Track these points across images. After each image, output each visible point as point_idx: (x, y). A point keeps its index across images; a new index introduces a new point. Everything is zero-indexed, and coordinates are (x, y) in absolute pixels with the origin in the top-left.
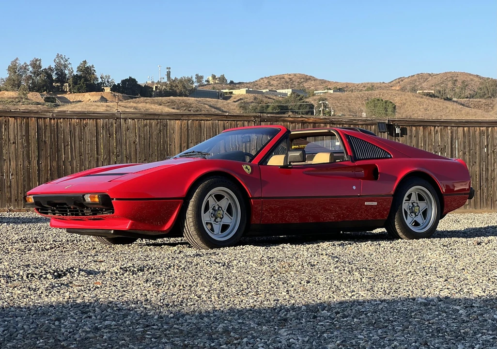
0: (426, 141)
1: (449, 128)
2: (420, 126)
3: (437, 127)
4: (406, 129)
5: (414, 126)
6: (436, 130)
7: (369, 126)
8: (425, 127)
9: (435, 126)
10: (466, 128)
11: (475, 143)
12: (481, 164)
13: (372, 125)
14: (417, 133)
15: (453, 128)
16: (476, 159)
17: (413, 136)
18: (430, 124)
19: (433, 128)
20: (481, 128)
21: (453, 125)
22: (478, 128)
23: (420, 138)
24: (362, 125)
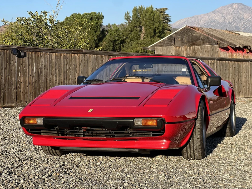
0: (36, 61)
1: (48, 53)
2: (33, 51)
3: (42, 53)
4: (26, 53)
5: (30, 51)
6: (41, 55)
7: (6, 51)
8: (36, 52)
9: (41, 52)
10: (56, 54)
11: (61, 63)
12: (64, 76)
13: (7, 50)
14: (32, 56)
15: (50, 53)
16: (61, 72)
17: (30, 58)
18: (39, 51)
19: (40, 53)
20: (64, 54)
21: (50, 51)
22: (62, 54)
23: (33, 59)
24: (2, 49)
